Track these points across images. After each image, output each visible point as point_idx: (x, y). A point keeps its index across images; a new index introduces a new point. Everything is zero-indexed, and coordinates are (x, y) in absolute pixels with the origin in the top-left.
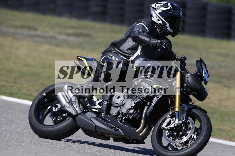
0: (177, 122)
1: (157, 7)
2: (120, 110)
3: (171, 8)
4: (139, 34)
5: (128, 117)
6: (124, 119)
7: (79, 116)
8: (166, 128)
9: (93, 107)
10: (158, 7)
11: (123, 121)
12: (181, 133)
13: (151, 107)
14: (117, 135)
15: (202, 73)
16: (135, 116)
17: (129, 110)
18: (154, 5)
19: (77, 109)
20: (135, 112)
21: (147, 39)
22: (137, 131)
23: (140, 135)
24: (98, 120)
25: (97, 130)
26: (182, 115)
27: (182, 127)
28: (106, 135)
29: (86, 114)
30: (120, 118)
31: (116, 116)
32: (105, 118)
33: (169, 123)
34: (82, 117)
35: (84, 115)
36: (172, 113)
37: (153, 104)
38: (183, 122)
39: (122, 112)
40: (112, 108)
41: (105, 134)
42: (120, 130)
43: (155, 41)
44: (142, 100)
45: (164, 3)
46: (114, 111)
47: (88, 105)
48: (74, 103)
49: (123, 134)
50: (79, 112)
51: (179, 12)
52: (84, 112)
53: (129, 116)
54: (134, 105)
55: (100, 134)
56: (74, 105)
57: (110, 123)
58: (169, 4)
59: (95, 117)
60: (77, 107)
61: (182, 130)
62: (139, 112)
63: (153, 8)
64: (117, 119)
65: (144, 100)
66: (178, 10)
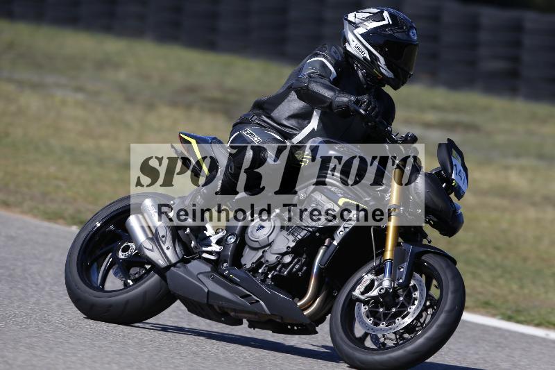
0: (386, 284)
1: (357, 21)
2: (262, 257)
3: (391, 23)
4: (309, 82)
5: (280, 271)
6: (270, 276)
7: (172, 268)
8: (363, 297)
9: (204, 249)
10: (361, 21)
11: (269, 282)
12: (394, 310)
13: (332, 249)
14: (256, 314)
15: (450, 171)
16: (294, 270)
17: (283, 257)
18: (351, 17)
19: (169, 253)
20: (296, 260)
21: (328, 94)
22: (299, 304)
23: (306, 313)
24: (214, 280)
25: (211, 302)
26: (400, 269)
27: (399, 297)
28: (232, 314)
29: (189, 265)
30: (262, 273)
31: (254, 270)
32: (229, 273)
33: (369, 287)
34: (181, 271)
35: (185, 267)
36: (378, 262)
37: (335, 243)
38: (399, 285)
39: (267, 261)
40: (247, 251)
41: (229, 312)
42: (261, 302)
43: (345, 99)
44: (313, 233)
45: (375, 11)
46: (249, 258)
47: (193, 244)
48: (164, 239)
49: (268, 312)
50: (173, 259)
51: (409, 31)
52: (184, 261)
53: (281, 269)
54: (292, 245)
55: (220, 312)
56: (162, 244)
57: (240, 286)
58: (386, 14)
59: (207, 272)
60: (168, 248)
61: (398, 304)
62: (304, 260)
63: (350, 22)
64: (255, 277)
65: (318, 234)
66: (406, 26)
